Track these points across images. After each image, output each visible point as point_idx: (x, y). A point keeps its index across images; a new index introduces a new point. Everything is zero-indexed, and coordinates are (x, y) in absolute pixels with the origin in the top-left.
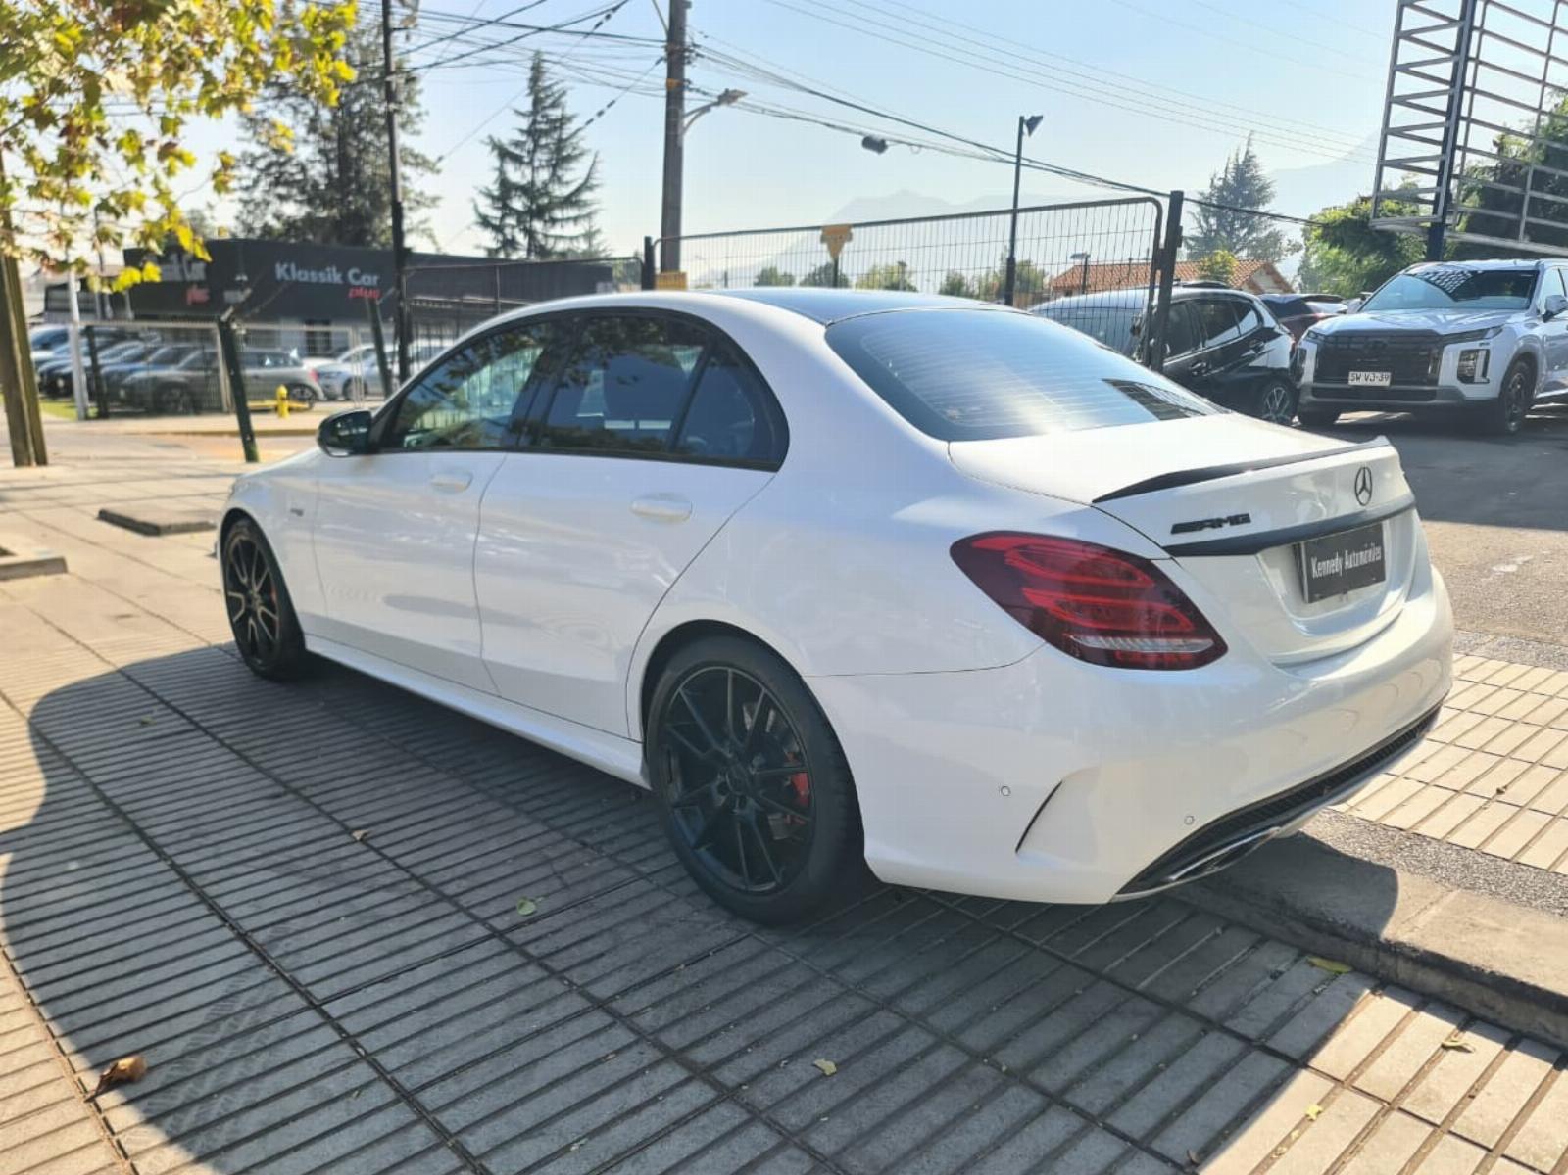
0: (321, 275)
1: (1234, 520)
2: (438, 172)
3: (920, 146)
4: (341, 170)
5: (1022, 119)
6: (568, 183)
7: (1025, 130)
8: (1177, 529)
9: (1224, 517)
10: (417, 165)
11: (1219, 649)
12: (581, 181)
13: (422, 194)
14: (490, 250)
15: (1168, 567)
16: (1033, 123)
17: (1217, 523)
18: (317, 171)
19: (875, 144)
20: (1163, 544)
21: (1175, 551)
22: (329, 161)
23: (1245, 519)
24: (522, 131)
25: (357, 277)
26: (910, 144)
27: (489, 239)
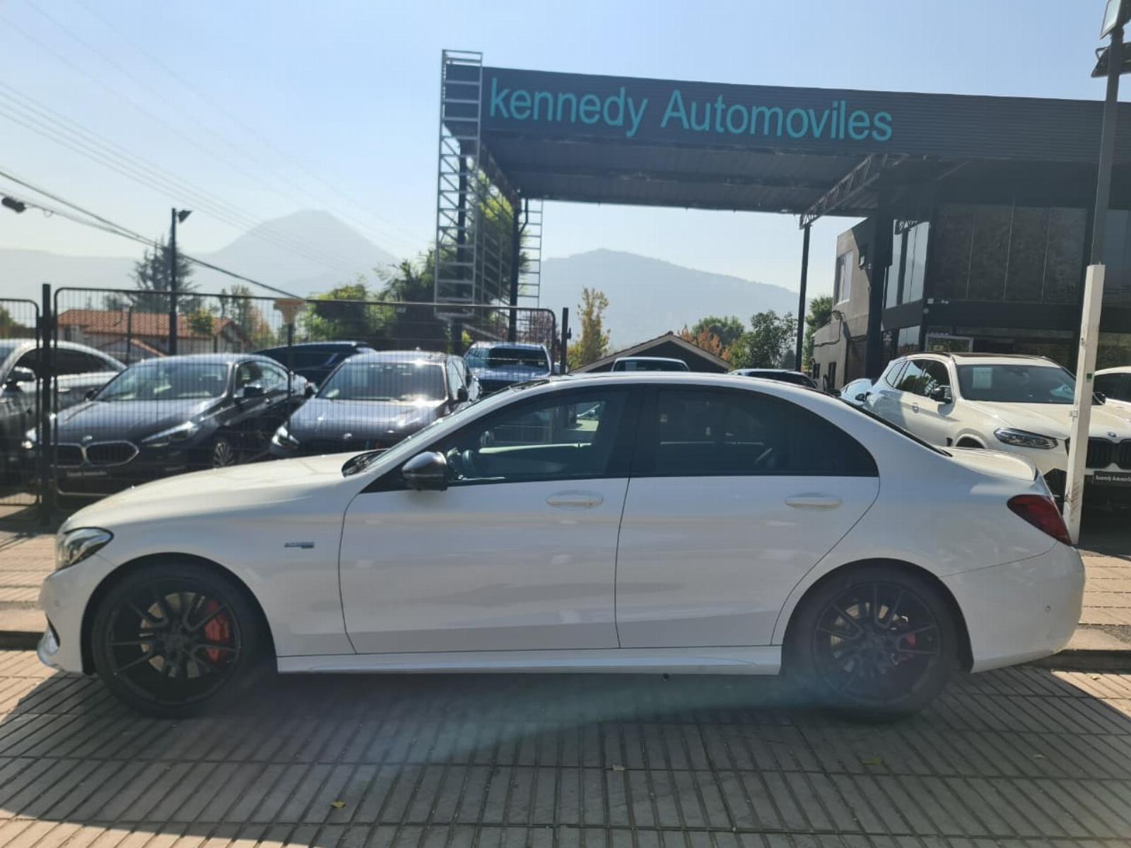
3: (52, 212)
5: (174, 210)
7: (177, 219)
16: (184, 215)
19: (18, 207)
26: (44, 209)
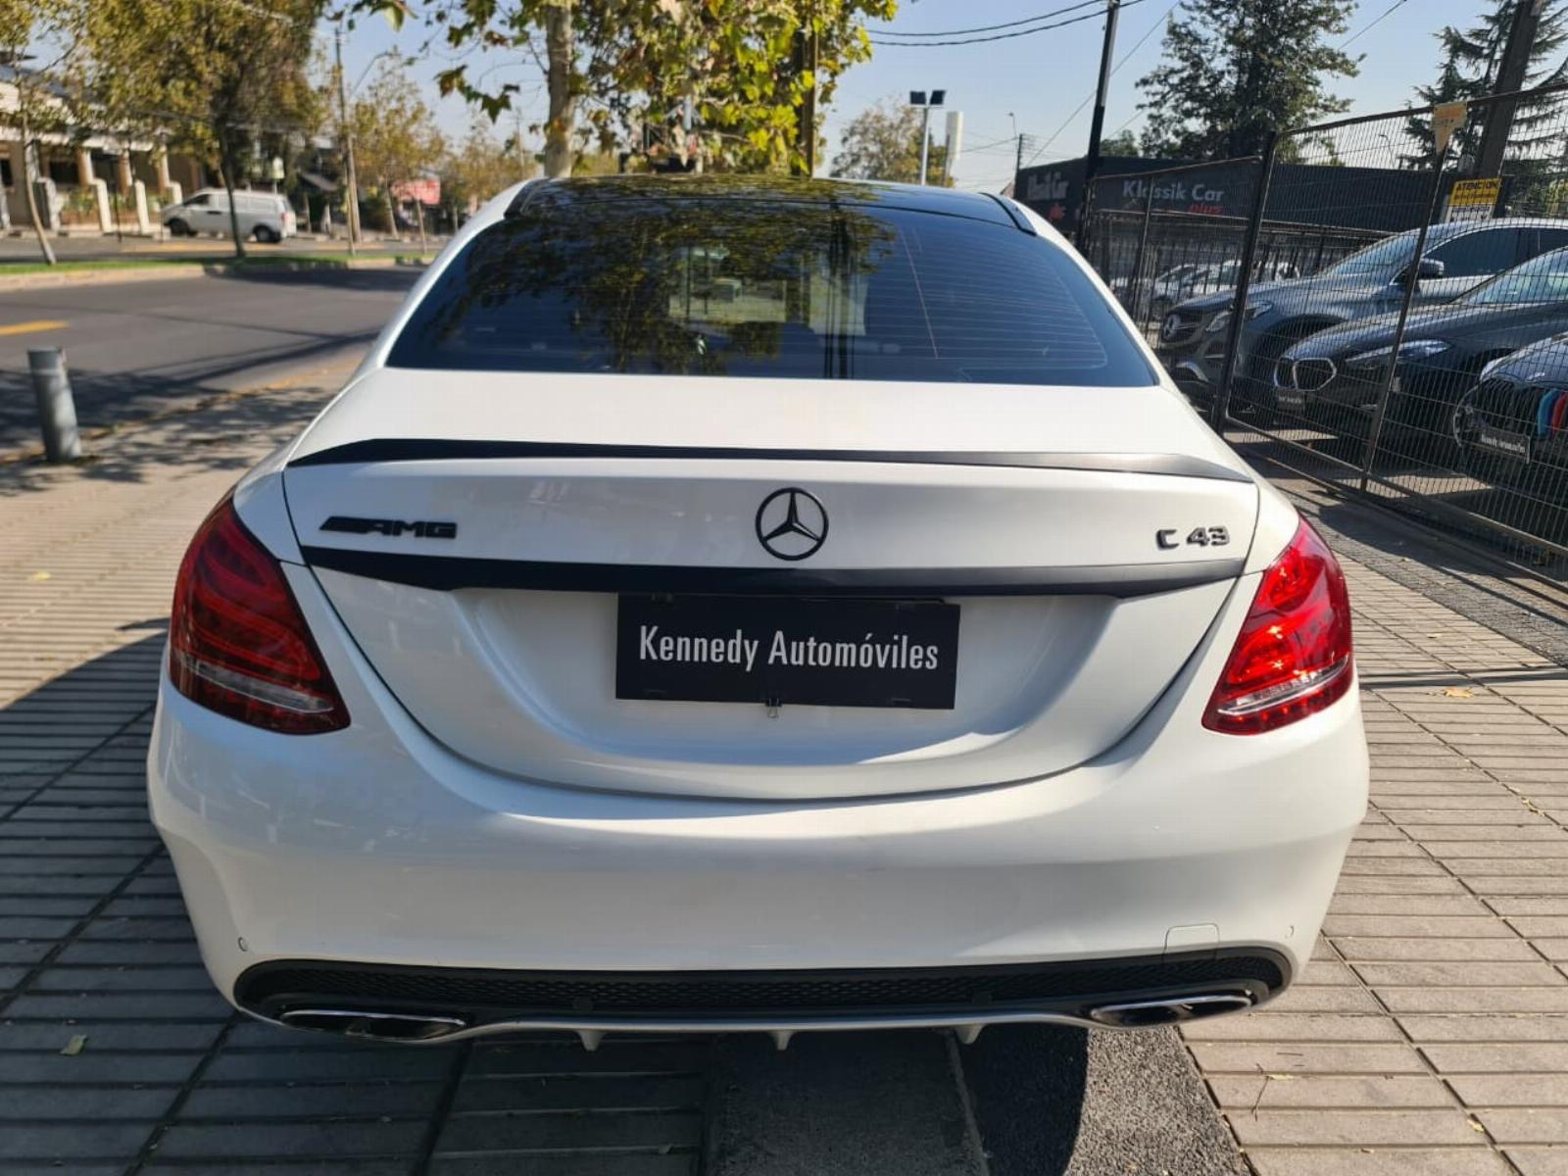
0: (1165, 191)
1: (424, 529)
2: (1354, 75)
4: (1249, 82)
6: (1534, 76)
8: (334, 524)
9: (409, 520)
10: (1333, 67)
11: (337, 718)
12: (1552, 73)
13: (1333, 98)
14: (1413, 160)
15: (299, 578)
17: (392, 528)
18: (1229, 81)
20: (304, 542)
21: (314, 557)
22: (1241, 71)
23: (448, 531)
24: (1488, 19)
25: (1201, 192)
27: (1414, 148)
